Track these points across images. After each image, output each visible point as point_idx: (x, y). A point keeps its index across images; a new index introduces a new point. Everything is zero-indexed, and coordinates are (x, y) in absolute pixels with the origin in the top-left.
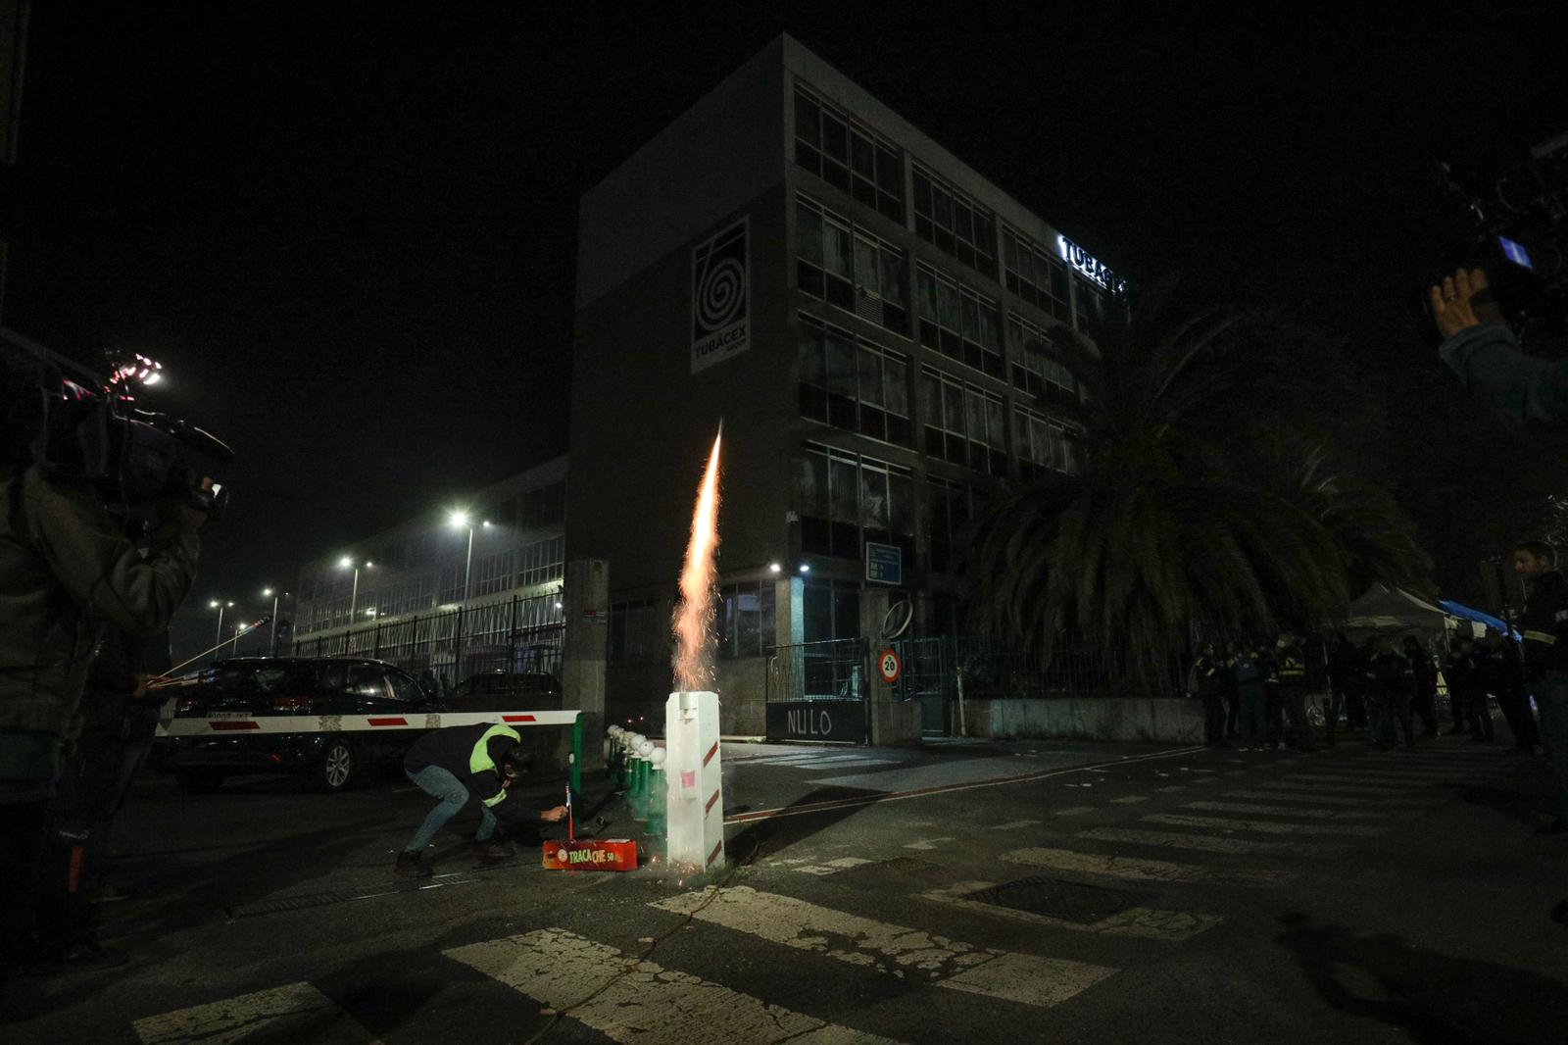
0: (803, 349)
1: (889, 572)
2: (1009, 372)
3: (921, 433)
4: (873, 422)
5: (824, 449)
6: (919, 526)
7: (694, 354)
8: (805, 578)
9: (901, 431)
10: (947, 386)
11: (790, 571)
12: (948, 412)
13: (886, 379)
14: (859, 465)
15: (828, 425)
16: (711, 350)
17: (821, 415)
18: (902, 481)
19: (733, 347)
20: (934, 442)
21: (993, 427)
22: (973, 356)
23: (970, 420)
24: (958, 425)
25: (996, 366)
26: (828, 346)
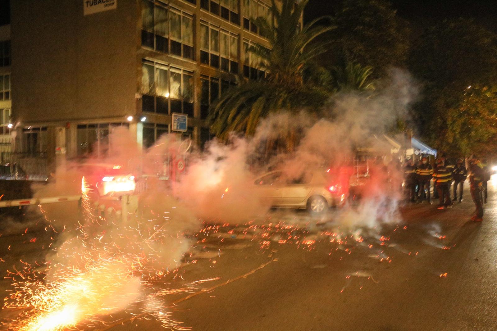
0: (144, 12)
1: (182, 126)
2: (242, 22)
3: (198, 54)
4: (177, 48)
5: (153, 62)
6: (196, 97)
7: (85, 5)
8: (144, 124)
9: (189, 52)
10: (212, 30)
11: (137, 120)
12: (211, 42)
13: (183, 27)
14: (169, 70)
15: (154, 51)
16: (95, 5)
17: (152, 45)
18: (189, 76)
19: (106, 5)
20: (204, 57)
21: (233, 49)
22: (225, 14)
23: (222, 46)
24: (216, 48)
25: (236, 19)
26: (156, 11)
